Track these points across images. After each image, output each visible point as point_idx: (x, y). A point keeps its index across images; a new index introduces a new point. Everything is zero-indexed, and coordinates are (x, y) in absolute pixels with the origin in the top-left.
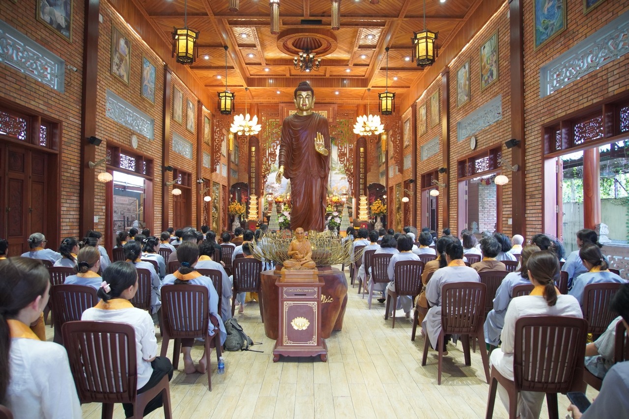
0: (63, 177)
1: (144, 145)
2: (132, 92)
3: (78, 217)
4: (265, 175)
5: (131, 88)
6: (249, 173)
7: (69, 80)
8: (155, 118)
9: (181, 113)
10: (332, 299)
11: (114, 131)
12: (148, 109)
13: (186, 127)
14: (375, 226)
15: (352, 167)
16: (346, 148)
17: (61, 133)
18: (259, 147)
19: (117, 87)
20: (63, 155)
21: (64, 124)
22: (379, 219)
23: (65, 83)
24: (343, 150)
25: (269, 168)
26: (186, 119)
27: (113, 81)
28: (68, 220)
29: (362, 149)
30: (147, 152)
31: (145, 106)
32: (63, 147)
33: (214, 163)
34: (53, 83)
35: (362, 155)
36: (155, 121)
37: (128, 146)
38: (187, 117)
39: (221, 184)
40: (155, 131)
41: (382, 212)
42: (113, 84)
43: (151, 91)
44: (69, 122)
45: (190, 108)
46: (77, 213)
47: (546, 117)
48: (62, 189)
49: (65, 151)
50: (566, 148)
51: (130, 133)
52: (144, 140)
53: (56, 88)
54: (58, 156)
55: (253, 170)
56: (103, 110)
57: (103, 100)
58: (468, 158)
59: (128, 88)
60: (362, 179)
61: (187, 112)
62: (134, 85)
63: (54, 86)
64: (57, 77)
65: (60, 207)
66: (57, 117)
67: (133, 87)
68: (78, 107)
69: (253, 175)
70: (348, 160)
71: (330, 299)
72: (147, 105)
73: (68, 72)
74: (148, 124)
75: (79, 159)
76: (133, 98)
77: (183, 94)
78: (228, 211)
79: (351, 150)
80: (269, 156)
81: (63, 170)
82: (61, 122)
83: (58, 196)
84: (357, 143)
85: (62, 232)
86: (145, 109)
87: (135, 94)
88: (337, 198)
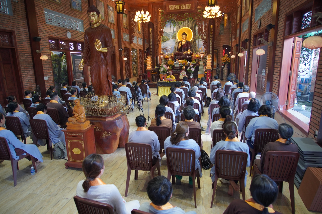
0: (20, 60)
1: (77, 36)
2: (64, 7)
3: (34, 78)
4: (158, 44)
5: (63, 5)
6: (149, 43)
7: (15, 8)
8: (84, 20)
9: (103, 14)
10: (111, 134)
11: (53, 31)
12: (78, 15)
13: (108, 21)
14: (224, 70)
15: (206, 37)
16: (203, 26)
17: (15, 37)
18: (154, 28)
19: (52, 6)
20: (18, 48)
21: (16, 32)
22: (226, 66)
23: (13, 10)
24: (201, 27)
25: (160, 40)
26: (108, 17)
27: (48, 3)
28: (27, 81)
29: (211, 26)
30: (80, 39)
31: (75, 14)
32: (17, 44)
33: (131, 38)
34: (6, 10)
35: (212, 30)
36: (84, 21)
37: (65, 38)
38: (108, 16)
39: (138, 49)
40: (84, 27)
41: (227, 62)
42: (49, 5)
43: (78, 5)
44: (19, 31)
45: (111, 10)
46: (34, 76)
47: (288, 9)
48: (21, 66)
49: (19, 46)
50: (295, 32)
51: (66, 31)
52: (77, 33)
53: (8, 13)
54: (16, 49)
55: (151, 41)
56: (43, 21)
57: (42, 15)
58: (258, 34)
59: (60, 6)
60: (211, 44)
61: (108, 12)
62: (65, 3)
63: (7, 12)
64: (7, 7)
65: (21, 75)
66: (11, 29)
67: (65, 4)
68: (24, 22)
69: (151, 44)
70: (203, 33)
71: (110, 134)
72: (76, 13)
73: (13, 3)
74: (80, 23)
75: (30, 49)
76: (65, 11)
77: (104, 3)
78: (144, 63)
79: (205, 27)
80: (159, 33)
81: (19, 56)
82: (14, 31)
83: (19, 70)
84: (209, 23)
85: (24, 87)
86: (75, 16)
87: (66, 8)
88: (198, 55)
